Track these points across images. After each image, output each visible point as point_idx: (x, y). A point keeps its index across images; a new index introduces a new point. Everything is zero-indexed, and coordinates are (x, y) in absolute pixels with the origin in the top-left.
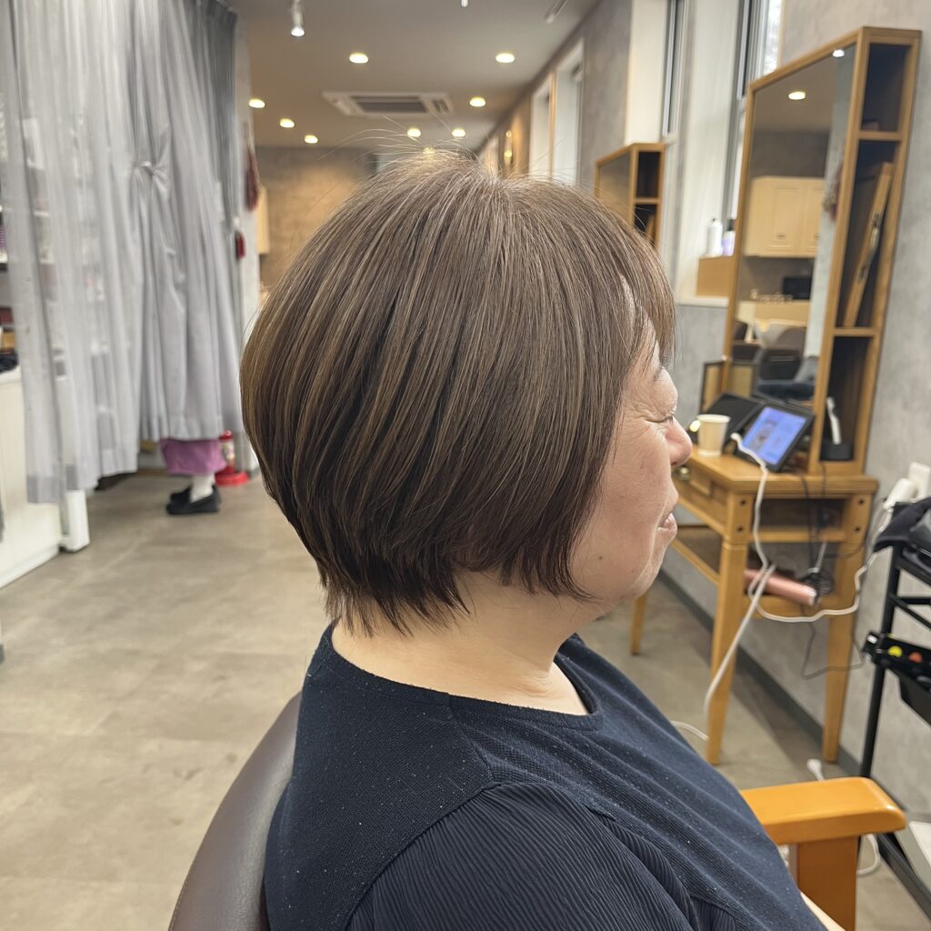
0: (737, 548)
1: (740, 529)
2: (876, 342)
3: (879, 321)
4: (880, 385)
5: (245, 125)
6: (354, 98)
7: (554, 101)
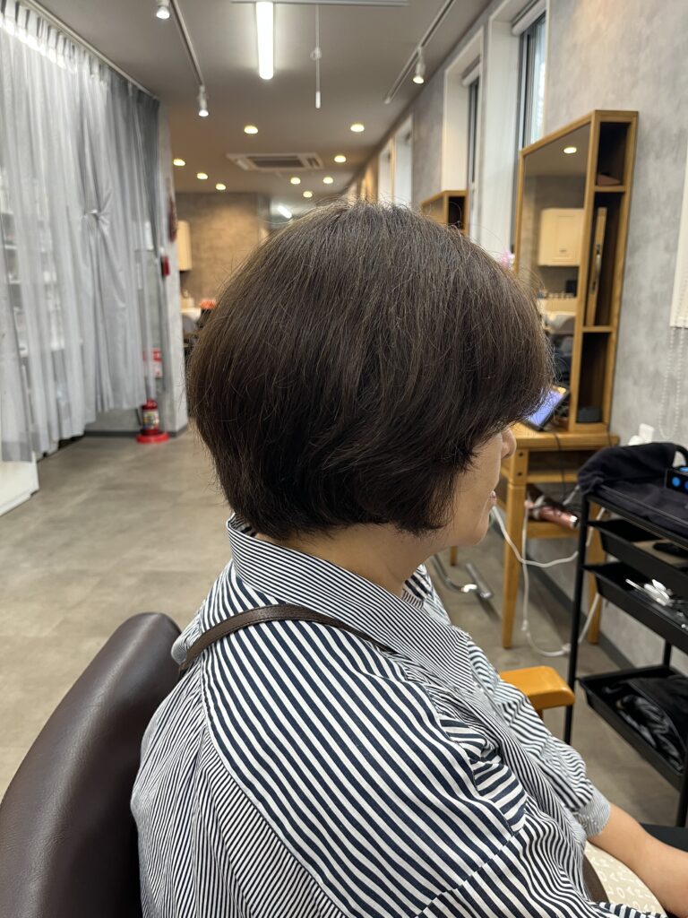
0: (518, 488)
1: (520, 474)
2: (613, 337)
3: (615, 321)
4: (618, 367)
5: (167, 180)
6: (250, 158)
7: (394, 158)
